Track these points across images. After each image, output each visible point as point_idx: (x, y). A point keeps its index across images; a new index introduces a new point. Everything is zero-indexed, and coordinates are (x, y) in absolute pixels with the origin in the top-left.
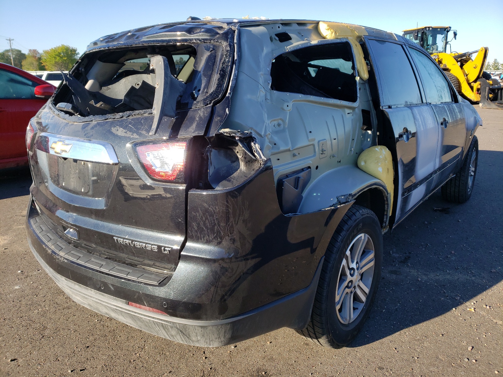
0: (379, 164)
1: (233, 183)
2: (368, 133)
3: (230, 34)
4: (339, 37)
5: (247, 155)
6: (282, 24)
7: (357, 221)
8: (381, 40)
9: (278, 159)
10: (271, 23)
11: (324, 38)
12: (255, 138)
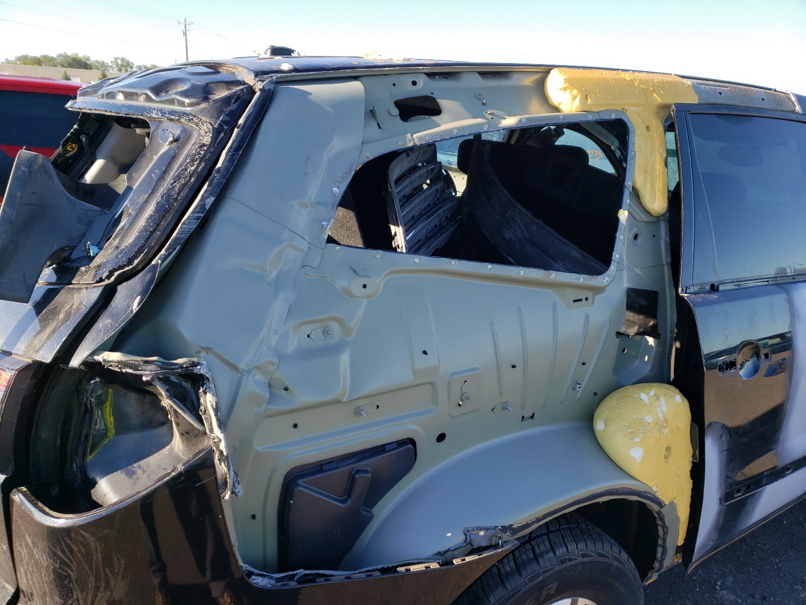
0: (637, 440)
1: (135, 483)
2: (648, 342)
3: (235, 102)
4: (596, 109)
5: (180, 418)
6: (430, 75)
7: (541, 578)
8: (734, 115)
9: (295, 426)
10: (396, 72)
11: (557, 109)
12: (208, 379)
